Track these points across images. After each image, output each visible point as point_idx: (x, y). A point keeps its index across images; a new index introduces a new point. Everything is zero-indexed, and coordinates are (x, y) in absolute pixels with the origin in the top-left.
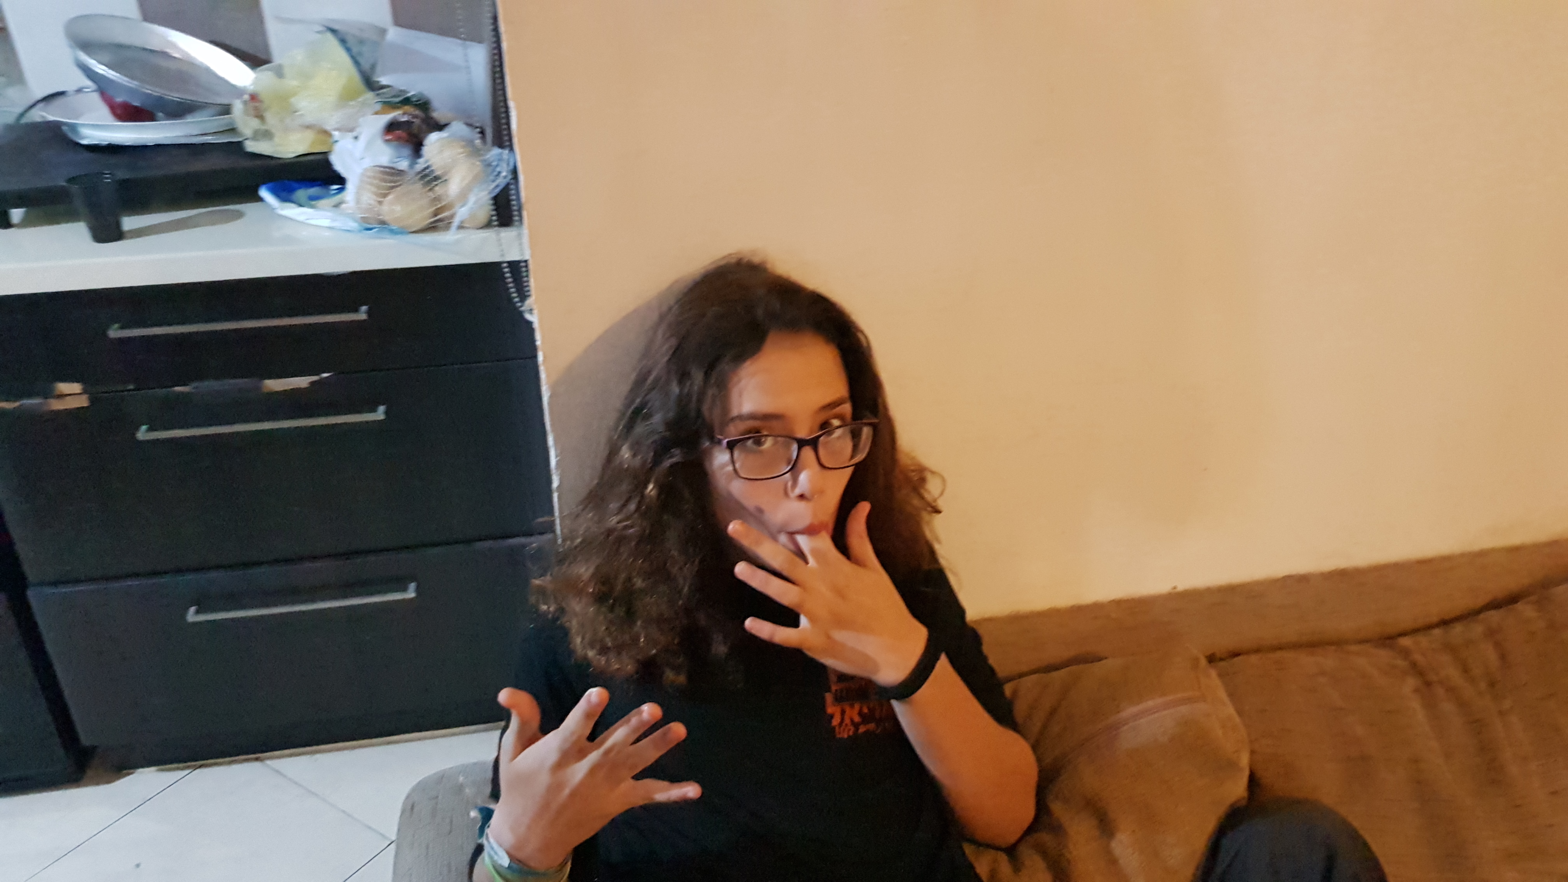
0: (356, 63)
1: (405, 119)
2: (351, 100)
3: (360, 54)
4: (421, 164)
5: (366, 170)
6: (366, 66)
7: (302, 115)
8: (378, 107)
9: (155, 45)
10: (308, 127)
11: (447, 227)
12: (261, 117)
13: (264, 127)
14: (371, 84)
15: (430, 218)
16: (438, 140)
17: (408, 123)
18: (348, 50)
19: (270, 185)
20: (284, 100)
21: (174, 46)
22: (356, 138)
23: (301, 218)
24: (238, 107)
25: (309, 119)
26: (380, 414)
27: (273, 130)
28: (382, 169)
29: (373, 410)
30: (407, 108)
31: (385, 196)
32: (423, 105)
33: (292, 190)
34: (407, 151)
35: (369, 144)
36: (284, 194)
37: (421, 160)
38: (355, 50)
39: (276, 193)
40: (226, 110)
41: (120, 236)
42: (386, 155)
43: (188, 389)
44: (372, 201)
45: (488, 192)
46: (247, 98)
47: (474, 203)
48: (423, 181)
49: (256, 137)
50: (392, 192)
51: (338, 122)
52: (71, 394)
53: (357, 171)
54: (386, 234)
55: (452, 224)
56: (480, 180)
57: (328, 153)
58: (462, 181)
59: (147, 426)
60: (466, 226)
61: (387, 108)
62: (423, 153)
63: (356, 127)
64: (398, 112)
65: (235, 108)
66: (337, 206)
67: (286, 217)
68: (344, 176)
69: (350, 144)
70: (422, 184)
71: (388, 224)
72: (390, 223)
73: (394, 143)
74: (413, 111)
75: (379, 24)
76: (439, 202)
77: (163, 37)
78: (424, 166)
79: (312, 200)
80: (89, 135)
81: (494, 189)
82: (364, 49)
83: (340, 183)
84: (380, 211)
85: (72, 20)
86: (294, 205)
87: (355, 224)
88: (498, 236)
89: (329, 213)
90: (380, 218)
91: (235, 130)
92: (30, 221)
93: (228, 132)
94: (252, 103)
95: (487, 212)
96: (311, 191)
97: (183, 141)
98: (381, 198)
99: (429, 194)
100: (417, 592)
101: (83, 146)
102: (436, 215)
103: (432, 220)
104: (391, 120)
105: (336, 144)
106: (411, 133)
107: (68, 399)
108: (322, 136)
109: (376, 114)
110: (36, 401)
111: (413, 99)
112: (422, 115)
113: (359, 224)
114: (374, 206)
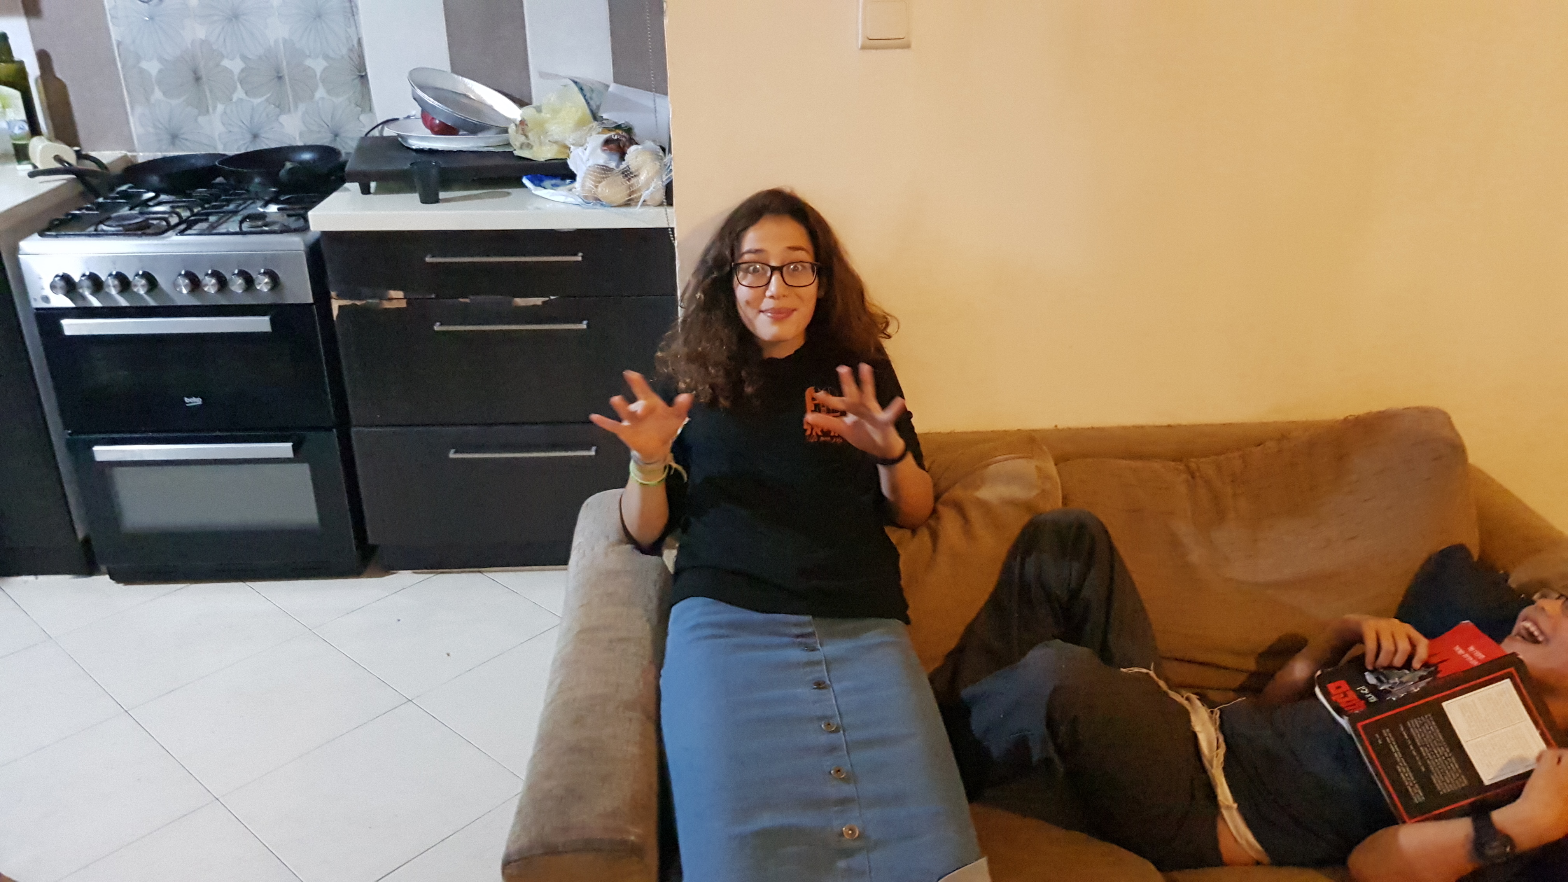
0: (588, 103)
1: (616, 138)
2: (584, 126)
3: (591, 98)
4: (624, 165)
5: (589, 167)
6: (594, 107)
7: (551, 135)
8: (600, 130)
9: (461, 89)
10: (556, 142)
11: (636, 205)
12: (526, 136)
13: (528, 142)
14: (595, 117)
15: (627, 197)
16: (635, 150)
17: (618, 140)
18: (584, 96)
19: (529, 176)
20: (541, 126)
21: (473, 92)
22: (585, 149)
23: (547, 196)
24: (512, 128)
25: (556, 137)
26: (584, 325)
27: (532, 143)
28: (599, 167)
29: (581, 322)
30: (618, 131)
31: (600, 182)
32: (629, 130)
33: (541, 181)
34: (616, 157)
35: (593, 151)
36: (537, 182)
37: (623, 163)
38: (588, 95)
39: (532, 181)
40: (506, 131)
41: (437, 201)
42: (602, 158)
43: (467, 300)
44: (591, 186)
45: (663, 182)
46: (518, 123)
47: (654, 188)
48: (624, 175)
49: (522, 147)
50: (604, 181)
51: (574, 140)
52: (396, 298)
53: (584, 168)
54: (598, 207)
55: (638, 202)
56: (659, 173)
57: (566, 159)
58: (648, 174)
59: (440, 322)
60: (648, 203)
61: (606, 131)
62: (626, 158)
63: (585, 143)
64: (612, 133)
65: (510, 130)
66: (570, 190)
67: (537, 196)
68: (575, 172)
69: (580, 154)
70: (623, 177)
71: (601, 201)
72: (601, 199)
73: (608, 152)
74: (622, 133)
75: (604, 82)
76: (633, 188)
77: (465, 85)
78: (626, 166)
79: (554, 186)
80: (415, 144)
81: (667, 180)
82: (594, 96)
83: (572, 177)
84: (596, 193)
85: (411, 71)
86: (543, 189)
87: (580, 200)
88: (666, 211)
89: (565, 193)
90: (596, 196)
91: (508, 144)
92: (380, 191)
93: (505, 145)
94: (520, 127)
95: (661, 195)
96: (554, 182)
97: (475, 149)
98: (597, 184)
99: (627, 183)
100: (596, 451)
101: (412, 149)
102: (630, 196)
103: (627, 199)
104: (607, 137)
105: (571, 152)
106: (619, 146)
107: (395, 301)
108: (562, 149)
109: (598, 135)
110: (377, 301)
111: (623, 126)
112: (627, 136)
113: (583, 200)
114: (592, 188)
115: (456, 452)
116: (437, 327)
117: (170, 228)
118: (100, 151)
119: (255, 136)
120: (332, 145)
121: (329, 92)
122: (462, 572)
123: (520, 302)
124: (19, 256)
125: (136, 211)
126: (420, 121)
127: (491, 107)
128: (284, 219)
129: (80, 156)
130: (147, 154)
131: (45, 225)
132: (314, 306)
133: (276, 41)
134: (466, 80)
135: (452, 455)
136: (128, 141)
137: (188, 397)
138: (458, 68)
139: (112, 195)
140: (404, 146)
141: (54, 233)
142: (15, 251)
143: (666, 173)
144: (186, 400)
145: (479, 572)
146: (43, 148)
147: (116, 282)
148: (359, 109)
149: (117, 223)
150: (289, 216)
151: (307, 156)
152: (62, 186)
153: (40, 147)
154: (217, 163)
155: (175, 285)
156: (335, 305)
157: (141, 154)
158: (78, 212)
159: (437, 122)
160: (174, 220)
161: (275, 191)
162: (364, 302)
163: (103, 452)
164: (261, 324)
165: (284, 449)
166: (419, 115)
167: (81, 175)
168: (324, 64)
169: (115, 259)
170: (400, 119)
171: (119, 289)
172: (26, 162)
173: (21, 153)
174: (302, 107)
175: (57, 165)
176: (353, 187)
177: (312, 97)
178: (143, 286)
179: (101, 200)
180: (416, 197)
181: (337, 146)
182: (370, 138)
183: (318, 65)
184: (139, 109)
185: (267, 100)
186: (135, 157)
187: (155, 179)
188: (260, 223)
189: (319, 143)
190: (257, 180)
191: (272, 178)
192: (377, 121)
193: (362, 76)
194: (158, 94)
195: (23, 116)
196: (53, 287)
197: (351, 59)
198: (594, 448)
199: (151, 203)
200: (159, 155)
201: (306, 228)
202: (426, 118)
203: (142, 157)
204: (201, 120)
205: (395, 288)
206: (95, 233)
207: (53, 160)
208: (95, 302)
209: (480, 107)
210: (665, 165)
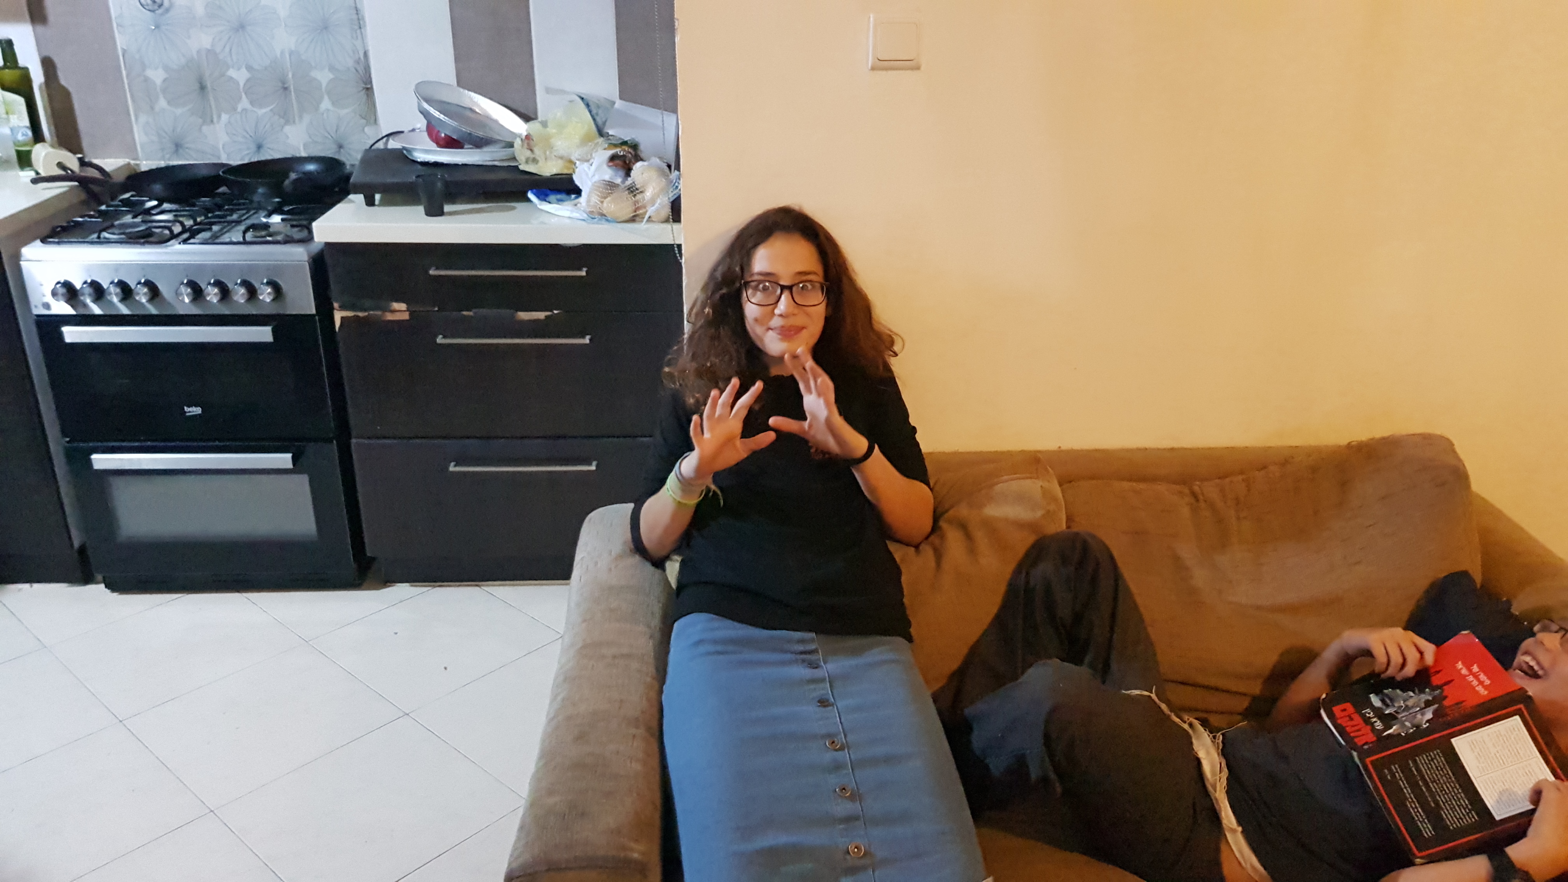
0: (594, 120)
1: (622, 154)
2: (590, 141)
3: (597, 114)
4: (629, 181)
5: (595, 182)
6: (600, 122)
7: (556, 150)
8: (606, 146)
9: (467, 103)
10: (561, 158)
11: (642, 221)
12: (531, 150)
13: (533, 156)
14: (601, 133)
15: (633, 213)
16: (641, 166)
17: (624, 156)
18: (590, 112)
19: (534, 190)
20: (547, 142)
21: (478, 106)
22: (591, 165)
23: (552, 211)
24: (518, 143)
25: (562, 152)
26: (587, 340)
27: (538, 158)
28: (604, 182)
29: (583, 337)
30: (624, 147)
31: (605, 198)
32: (635, 146)
33: (547, 195)
34: (622, 173)
35: (598, 169)
36: (543, 197)
37: (629, 179)
38: (594, 112)
39: (538, 196)
40: (511, 145)
41: (440, 213)
42: (608, 174)
43: (471, 313)
44: (597, 201)
45: (669, 198)
46: (524, 137)
47: (659, 204)
48: (630, 191)
49: (527, 162)
50: (610, 196)
51: (580, 155)
52: (399, 310)
53: (590, 184)
54: (603, 222)
55: (644, 218)
56: (664, 191)
57: (571, 174)
58: (654, 190)
59: (442, 335)
60: (654, 220)
61: (612, 147)
62: (631, 174)
63: (590, 159)
64: (618, 150)
65: (515, 145)
66: (576, 205)
67: (542, 210)
68: (581, 188)
69: (586, 169)
70: (629, 193)
71: (605, 216)
72: (607, 215)
73: (614, 168)
74: (628, 150)
75: (610, 98)
76: (638, 204)
77: (471, 99)
78: (631, 182)
79: (559, 201)
80: (421, 157)
81: (672, 196)
82: (600, 112)
83: (578, 192)
84: (601, 208)
85: (419, 83)
86: (548, 203)
87: (585, 215)
88: (672, 227)
89: (570, 208)
90: (601, 211)
91: (514, 159)
92: (384, 203)
93: (509, 159)
94: (526, 141)
95: (667, 211)
96: (559, 196)
97: (480, 163)
98: (602, 200)
99: (632, 199)
100: (597, 466)
101: (417, 162)
102: (635, 212)
103: (632, 215)
104: (613, 154)
105: (577, 168)
106: (625, 162)
107: (398, 314)
108: (568, 165)
109: (604, 151)
110: (379, 313)
111: (628, 142)
112: (633, 153)
113: (588, 215)
114: (598, 204)
115: (455, 466)
116: (440, 340)
117: (173, 236)
118: (104, 159)
119: (259, 147)
120: (336, 157)
121: (333, 104)
122: (459, 586)
123: (523, 316)
124: (23, 264)
125: (139, 219)
126: (426, 134)
127: (496, 122)
128: (287, 230)
129: (83, 163)
130: (149, 162)
131: (46, 231)
132: (317, 318)
133: (282, 53)
134: (472, 94)
135: (452, 468)
136: (131, 149)
137: (189, 406)
138: (461, 82)
139: (116, 203)
140: (408, 158)
141: (57, 240)
142: (17, 257)
143: (672, 190)
144: (185, 408)
145: (477, 586)
146: (46, 155)
147: (118, 290)
148: (364, 121)
149: (122, 231)
150: (293, 226)
151: (311, 167)
152: (64, 193)
153: (43, 154)
154: (221, 173)
155: (178, 294)
156: (338, 316)
157: (144, 162)
158: (80, 219)
159: (443, 135)
160: (177, 229)
161: (278, 202)
162: (366, 314)
163: (101, 461)
164: (263, 334)
165: (284, 460)
166: (424, 128)
167: (84, 182)
168: (331, 76)
169: (118, 267)
170: (405, 132)
171: (121, 296)
172: (28, 168)
173: (24, 160)
174: (307, 118)
175: (60, 172)
176: (358, 199)
177: (317, 108)
178: (145, 294)
179: (103, 207)
180: (421, 209)
181: (342, 158)
182: (374, 150)
183: (324, 77)
184: (143, 118)
185: (271, 110)
186: (137, 165)
187: (157, 188)
188: (263, 233)
189: (322, 154)
190: (260, 190)
191: (277, 189)
192: (382, 134)
193: (367, 89)
194: (162, 103)
195: (26, 122)
196: (54, 294)
197: (357, 70)
198: (594, 463)
199: (154, 212)
200: (162, 164)
201: (310, 238)
202: (432, 131)
203: (146, 165)
204: (205, 129)
205: (397, 301)
206: (98, 240)
207: (56, 168)
208: (96, 310)
209: (486, 121)
210: (672, 182)
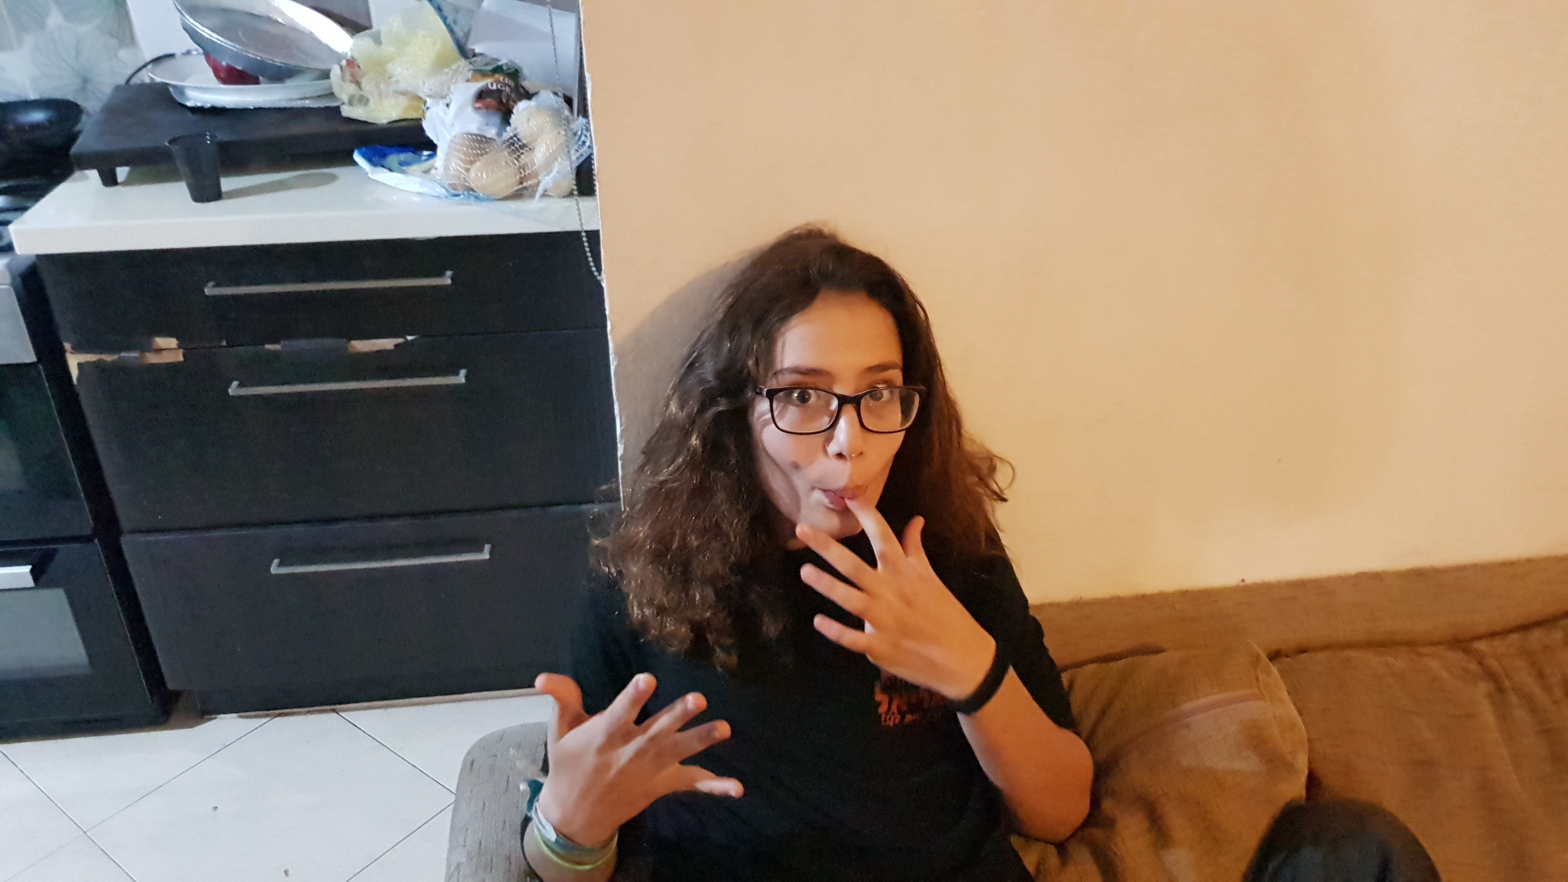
0: (451, 31)
1: (495, 87)
2: (445, 67)
3: (455, 22)
4: (509, 132)
5: (455, 136)
6: (460, 34)
7: (397, 81)
8: (470, 74)
9: (262, 9)
10: (404, 93)
11: (532, 196)
12: (358, 83)
13: (361, 93)
14: (464, 51)
15: (517, 186)
16: (527, 108)
17: (497, 91)
18: (444, 19)
19: (364, 150)
20: (381, 67)
21: (280, 12)
22: (448, 105)
23: (392, 183)
24: (336, 72)
25: (403, 86)
26: (461, 378)
27: (369, 96)
28: (471, 136)
29: (456, 374)
30: (497, 76)
31: (472, 163)
32: (514, 74)
33: (384, 156)
34: (496, 119)
35: (460, 112)
36: (376, 159)
37: (508, 129)
38: (450, 18)
39: (369, 157)
40: (325, 75)
41: (214, 194)
42: (476, 122)
43: (279, 347)
44: (459, 169)
45: (571, 162)
46: (347, 60)
47: (558, 170)
48: (510, 150)
50: (479, 160)
51: (431, 89)
52: (168, 349)
53: (449, 137)
54: (472, 201)
55: (536, 192)
56: (563, 149)
57: (420, 119)
58: (548, 149)
59: (238, 382)
60: (551, 194)
61: (479, 75)
62: (511, 121)
63: (448, 94)
64: (488, 81)
65: (332, 75)
66: (427, 172)
67: (377, 182)
68: (435, 141)
69: (441, 114)
70: (509, 153)
71: (474, 191)
72: (475, 189)
73: (484, 111)
74: (504, 80)
76: (525, 171)
78: (512, 134)
79: (400, 165)
80: (192, 98)
81: (579, 158)
82: (460, 17)
83: (431, 149)
84: (467, 179)
86: (386, 170)
87: (443, 191)
88: (581, 225)
89: (418, 177)
90: (467, 184)
91: (332, 97)
92: (132, 180)
93: (325, 98)
94: (349, 68)
95: (570, 182)
96: (403, 157)
97: (283, 105)
98: (469, 166)
99: (516, 163)
100: (491, 553)
101: (187, 108)
102: (521, 183)
103: (516, 188)
104: (483, 86)
105: (428, 108)
106: (501, 101)
107: (165, 353)
108: (416, 103)
109: (468, 84)
110: (134, 354)
111: (504, 68)
112: (512, 84)
113: (447, 190)
114: (460, 172)
115: (281, 564)
116: (234, 389)
121: (66, 17)
123: (361, 346)
132: (41, 367)
135: (275, 570)
140: (175, 100)
143: (576, 147)
145: (331, 711)
148: (114, 41)
151: (38, 116)
156: (73, 361)
159: (224, 63)
162: (115, 357)
165: (20, 574)
166: (199, 56)
170: (177, 56)
174: (29, 40)
176: (93, 175)
177: (43, 25)
180: (183, 189)
181: (82, 101)
182: (131, 86)
189: (52, 95)
192: (142, 58)
198: (487, 547)
201: (9, 248)
202: (209, 59)
205: (164, 334)
209: (291, 37)
210: (575, 134)
